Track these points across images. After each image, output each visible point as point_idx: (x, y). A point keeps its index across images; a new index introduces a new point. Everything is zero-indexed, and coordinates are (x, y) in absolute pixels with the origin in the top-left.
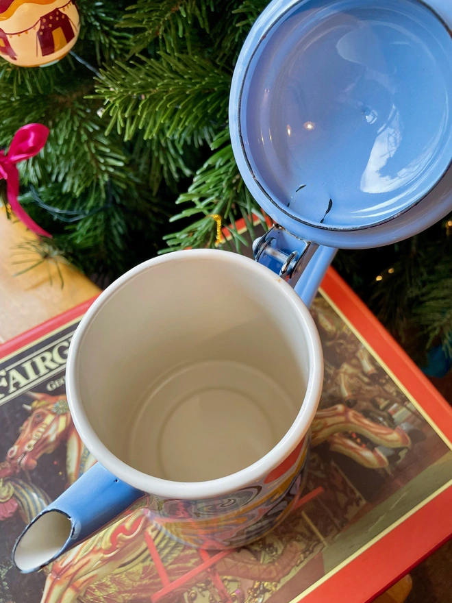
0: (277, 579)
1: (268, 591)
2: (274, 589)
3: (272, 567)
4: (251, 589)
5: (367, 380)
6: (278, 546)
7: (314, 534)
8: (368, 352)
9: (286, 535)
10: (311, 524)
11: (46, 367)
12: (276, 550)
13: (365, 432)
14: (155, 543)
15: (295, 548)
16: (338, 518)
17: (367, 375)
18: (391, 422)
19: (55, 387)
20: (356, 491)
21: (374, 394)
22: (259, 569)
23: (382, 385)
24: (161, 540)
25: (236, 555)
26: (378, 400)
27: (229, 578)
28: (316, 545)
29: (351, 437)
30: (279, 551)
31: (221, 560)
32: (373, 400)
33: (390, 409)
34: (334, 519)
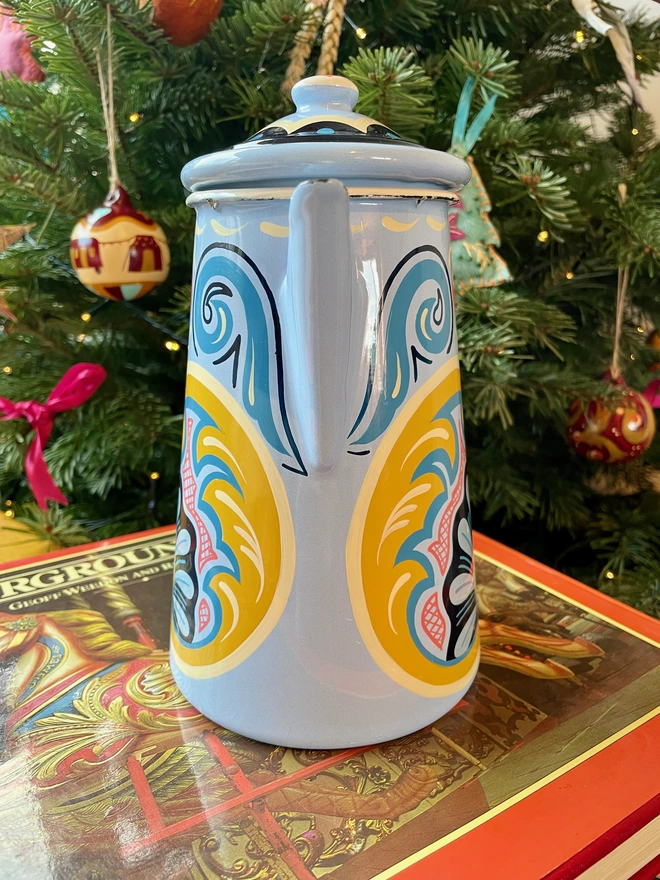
0: (392, 815)
1: (375, 832)
2: (386, 829)
3: (380, 799)
4: (338, 831)
5: (516, 598)
6: (391, 772)
7: (460, 755)
8: (511, 574)
9: (406, 757)
10: (452, 743)
11: (15, 590)
12: (388, 777)
13: (526, 644)
14: (147, 771)
15: (424, 774)
16: (502, 736)
17: (515, 593)
18: (566, 634)
19: (20, 606)
20: (525, 703)
21: (531, 609)
22: (353, 800)
23: (541, 601)
24: (160, 767)
25: (307, 783)
26: (538, 614)
27: (291, 815)
28: (465, 769)
29: (504, 649)
30: (394, 778)
31: (276, 790)
32: (530, 615)
33: (560, 622)
34: (493, 737)
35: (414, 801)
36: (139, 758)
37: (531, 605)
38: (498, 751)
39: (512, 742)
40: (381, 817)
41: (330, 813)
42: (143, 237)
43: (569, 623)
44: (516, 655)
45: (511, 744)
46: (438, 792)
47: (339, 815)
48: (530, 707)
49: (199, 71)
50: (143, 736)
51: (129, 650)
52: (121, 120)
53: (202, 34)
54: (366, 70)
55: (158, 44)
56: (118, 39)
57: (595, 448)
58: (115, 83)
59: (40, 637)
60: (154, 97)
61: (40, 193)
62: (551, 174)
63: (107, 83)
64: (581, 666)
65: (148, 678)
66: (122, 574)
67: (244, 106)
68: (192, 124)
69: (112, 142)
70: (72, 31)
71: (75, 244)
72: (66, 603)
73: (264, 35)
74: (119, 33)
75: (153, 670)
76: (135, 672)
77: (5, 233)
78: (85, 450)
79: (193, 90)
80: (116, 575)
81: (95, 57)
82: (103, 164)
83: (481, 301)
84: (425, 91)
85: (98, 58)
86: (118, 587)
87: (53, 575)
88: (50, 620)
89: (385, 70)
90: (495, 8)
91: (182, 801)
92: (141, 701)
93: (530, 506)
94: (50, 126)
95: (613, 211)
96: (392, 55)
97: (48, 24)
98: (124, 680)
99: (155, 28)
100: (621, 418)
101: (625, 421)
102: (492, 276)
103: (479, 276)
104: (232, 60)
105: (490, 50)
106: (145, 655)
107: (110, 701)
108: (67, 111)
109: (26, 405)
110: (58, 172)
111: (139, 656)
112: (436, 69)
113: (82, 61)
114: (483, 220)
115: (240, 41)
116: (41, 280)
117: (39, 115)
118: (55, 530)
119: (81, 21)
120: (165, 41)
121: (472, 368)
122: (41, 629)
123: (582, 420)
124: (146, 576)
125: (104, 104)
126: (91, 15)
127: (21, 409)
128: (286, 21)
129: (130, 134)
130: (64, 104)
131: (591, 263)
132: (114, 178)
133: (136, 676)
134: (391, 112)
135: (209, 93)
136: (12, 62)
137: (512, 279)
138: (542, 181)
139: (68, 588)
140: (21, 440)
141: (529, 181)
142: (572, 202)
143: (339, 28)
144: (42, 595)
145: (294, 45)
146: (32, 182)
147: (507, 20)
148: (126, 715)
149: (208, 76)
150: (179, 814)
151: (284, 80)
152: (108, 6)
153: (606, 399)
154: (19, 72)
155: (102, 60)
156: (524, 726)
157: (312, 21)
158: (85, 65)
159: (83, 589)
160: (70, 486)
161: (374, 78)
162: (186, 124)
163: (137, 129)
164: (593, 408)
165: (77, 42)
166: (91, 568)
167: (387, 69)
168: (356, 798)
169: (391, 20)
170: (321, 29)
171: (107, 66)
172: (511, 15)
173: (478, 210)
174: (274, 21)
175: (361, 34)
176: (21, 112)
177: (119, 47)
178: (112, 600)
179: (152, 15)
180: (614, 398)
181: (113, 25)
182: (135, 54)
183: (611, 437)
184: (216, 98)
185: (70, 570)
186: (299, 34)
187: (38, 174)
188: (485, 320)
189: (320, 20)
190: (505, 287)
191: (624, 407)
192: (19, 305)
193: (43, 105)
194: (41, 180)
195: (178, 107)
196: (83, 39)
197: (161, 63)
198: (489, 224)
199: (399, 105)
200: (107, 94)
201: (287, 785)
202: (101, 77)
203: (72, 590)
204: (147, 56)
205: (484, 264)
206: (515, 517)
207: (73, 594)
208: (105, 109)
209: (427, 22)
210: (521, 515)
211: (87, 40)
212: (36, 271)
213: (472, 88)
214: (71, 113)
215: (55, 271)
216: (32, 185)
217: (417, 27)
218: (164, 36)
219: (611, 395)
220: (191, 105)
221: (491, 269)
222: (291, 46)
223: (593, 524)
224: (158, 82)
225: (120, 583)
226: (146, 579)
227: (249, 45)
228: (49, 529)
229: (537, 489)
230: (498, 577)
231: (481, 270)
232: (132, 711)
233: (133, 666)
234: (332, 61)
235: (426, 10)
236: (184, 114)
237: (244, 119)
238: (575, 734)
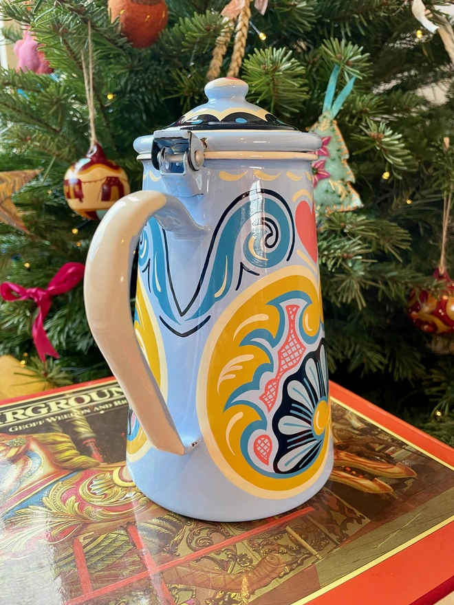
0: (251, 589)
2: (244, 600)
4: (210, 600)
5: (357, 432)
6: (254, 558)
7: (304, 548)
8: (356, 415)
9: (266, 547)
10: (299, 539)
11: (14, 418)
12: (251, 561)
13: (361, 467)
14: (85, 550)
15: (277, 560)
16: (336, 534)
17: (357, 429)
18: (390, 460)
19: (17, 429)
20: (356, 511)
21: (367, 441)
22: (225, 578)
23: (375, 435)
24: (95, 548)
25: (193, 564)
26: (372, 445)
27: (180, 586)
28: (306, 558)
29: (345, 470)
30: (255, 563)
31: (172, 568)
32: (367, 446)
33: (387, 452)
34: (329, 535)
35: (267, 580)
36: (81, 541)
37: (368, 438)
38: (332, 546)
39: (343, 539)
40: (242, 591)
41: (207, 587)
42: (111, 178)
43: (393, 452)
44: (352, 474)
45: (341, 541)
46: (285, 574)
47: (213, 588)
48: (359, 514)
49: (152, 65)
50: (86, 525)
51: (84, 463)
52: (99, 97)
53: (154, 40)
54: (260, 63)
55: (125, 48)
56: (96, 43)
57: (427, 323)
58: (94, 74)
59: (27, 451)
60: (122, 83)
61: (44, 147)
62: (391, 132)
63: (88, 74)
65: (95, 483)
66: (86, 408)
67: (181, 88)
68: (147, 100)
69: (92, 115)
70: (64, 41)
71: (67, 183)
72: (48, 427)
73: (194, 40)
74: (96, 39)
75: (98, 478)
76: (86, 479)
77: (23, 175)
78: (75, 320)
79: (148, 78)
80: (82, 409)
81: (80, 57)
82: (87, 127)
83: (341, 221)
84: (300, 76)
85: (83, 58)
86: (83, 417)
87: (41, 408)
88: (35, 440)
89: (272, 63)
90: (357, 16)
91: (106, 573)
92: (88, 499)
93: (381, 363)
94: (52, 104)
95: (439, 157)
96: (278, 53)
97: (50, 36)
98: (78, 483)
99: (123, 37)
100: (446, 302)
101: (448, 304)
102: (349, 204)
103: (340, 203)
104: (174, 57)
105: (350, 46)
106: (95, 466)
107: (67, 499)
108: (64, 92)
109: (34, 290)
110: (61, 133)
111: (91, 467)
112: (316, 59)
113: (72, 59)
114: (343, 164)
115: (179, 44)
116: (46, 205)
117: (44, 96)
118: (50, 375)
119: (71, 33)
120: (129, 45)
121: (332, 269)
122: (28, 446)
123: (417, 304)
124: (103, 409)
125: (87, 88)
126: (77, 29)
127: (30, 293)
128: (208, 30)
129: (108, 108)
130: (62, 89)
131: (424, 192)
132: (93, 139)
133: (87, 481)
134: (279, 91)
135: (158, 79)
136: (32, 60)
137: (363, 206)
138: (385, 137)
139: (49, 417)
140: (28, 314)
141: (376, 137)
142: (407, 151)
143: (246, 34)
144: (32, 422)
145: (215, 46)
146: (39, 142)
147: (366, 24)
148: (76, 509)
149: (159, 68)
150: (102, 582)
151: (208, 69)
152: (89, 23)
153: (433, 289)
154: (35, 68)
155: (85, 59)
156: (353, 528)
157: (227, 30)
158: (75, 62)
159: (59, 418)
160: (64, 344)
161: (264, 69)
162: (143, 100)
163: (113, 104)
164: (425, 296)
165: (68, 47)
166: (67, 404)
167: (273, 62)
168: (227, 576)
169: (285, 26)
170: (234, 33)
171: (89, 63)
172: (368, 21)
173: (340, 157)
174: (200, 30)
175: (262, 37)
176: (36, 94)
177: (97, 50)
178: (78, 426)
179: (120, 28)
180: (438, 289)
181: (93, 35)
182: (109, 54)
183: (438, 316)
184: (164, 83)
185: (53, 405)
186: (219, 38)
187: (41, 137)
188: (345, 234)
189: (232, 28)
190: (357, 211)
191: (448, 295)
192: (31, 223)
193: (48, 90)
194: (45, 141)
195: (138, 89)
196: (71, 46)
197: (127, 60)
198: (348, 167)
199: (284, 86)
200: (89, 82)
201: (179, 565)
202: (84, 70)
203: (52, 418)
204: (119, 55)
205: (344, 195)
206: (370, 370)
207: (53, 421)
208: (87, 92)
209: (309, 27)
210: (374, 370)
211: (76, 45)
212: (43, 201)
213: (338, 73)
214: (66, 95)
215: (56, 200)
216: (38, 144)
217: (302, 31)
218: (128, 42)
219: (436, 287)
220: (146, 88)
221: (348, 198)
222: (213, 46)
223: (428, 377)
224: (125, 73)
225: (84, 414)
226: (102, 412)
227: (184, 47)
228: (46, 374)
229: (387, 352)
230: (346, 417)
231: (341, 199)
232: (81, 507)
233: (85, 474)
234: (241, 56)
235: (309, 19)
236: (142, 93)
237: (181, 96)
238: (389, 535)
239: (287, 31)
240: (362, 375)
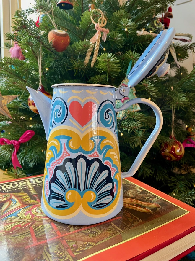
0: (97, 241)
1: (92, 245)
2: (95, 245)
3: (94, 238)
4: (82, 245)
5: (139, 193)
6: (98, 232)
7: (117, 229)
8: (139, 187)
9: (103, 229)
10: (116, 226)
11: (5, 188)
12: (97, 233)
13: (140, 204)
14: (34, 230)
15: (107, 233)
16: (129, 225)
17: (139, 192)
18: (151, 202)
19: (6, 191)
20: (137, 218)
21: (143, 196)
22: (87, 238)
23: (146, 194)
24: (38, 229)
25: (76, 234)
26: (144, 197)
27: (70, 241)
28: (118, 232)
29: (134, 205)
30: (99, 233)
31: (68, 235)
32: (143, 197)
33: (150, 199)
34: (127, 225)
35: (103, 239)
36: (33, 227)
38: (128, 228)
40: (94, 242)
41: (81, 241)
43: (152, 199)
44: (137, 206)
45: (131, 227)
46: (110, 237)
47: (83, 241)
48: (138, 219)
49: (64, 58)
50: (34, 222)
51: (33, 203)
52: (43, 69)
53: (65, 49)
54: (103, 58)
55: (54, 51)
56: (43, 50)
57: (168, 156)
58: (42, 60)
59: (10, 199)
60: (52, 64)
61: (21, 87)
62: (151, 83)
63: (40, 60)
64: (154, 209)
65: (38, 209)
66: (34, 185)
67: (74, 66)
68: (61, 71)
69: (40, 75)
70: (31, 48)
71: (29, 100)
72: (19, 191)
73: (79, 50)
74: (44, 48)
75: (39, 207)
76: (34, 208)
77: (12, 97)
78: (28, 155)
79: (62, 63)
80: (32, 185)
81: (37, 54)
82: (38, 80)
83: (133, 115)
84: (118, 63)
85: (38, 54)
86: (33, 188)
87: (16, 184)
88: (14, 195)
89: (107, 58)
90: (139, 43)
91: (42, 237)
92: (35, 214)
93: (151, 173)
94: (25, 71)
95: (169, 93)
96: (110, 55)
97: (26, 46)
98: (31, 209)
99: (53, 48)
100: (175, 148)
101: (175, 149)
102: (136, 109)
103: (133, 109)
104: (71, 55)
105: (136, 54)
106: (37, 204)
107: (27, 214)
108: (30, 67)
109: (13, 141)
110: (27, 82)
111: (36, 204)
112: (124, 58)
113: (34, 55)
114: (134, 95)
115: (74, 51)
116: (20, 109)
117: (23, 68)
118: (18, 175)
119: (34, 46)
120: (55, 51)
121: (129, 132)
122: (11, 197)
123: (164, 149)
124: (40, 185)
125: (39, 65)
126: (37, 44)
127: (11, 142)
128: (85, 46)
129: (46, 73)
130: (29, 65)
131: (165, 107)
132: (40, 83)
133: (35, 208)
134: (110, 68)
135: (66, 63)
136: (17, 55)
137: (141, 109)
138: (149, 85)
139: (19, 188)
140: (11, 150)
141: (145, 85)
142: (157, 91)
143: (98, 48)
144: (12, 189)
145: (87, 52)
146: (20, 84)
147: (142, 46)
148: (31, 217)
149: (66, 59)
150: (41, 240)
151: (84, 60)
152: (41, 42)
153: (169, 142)
154: (18, 58)
155: (39, 55)
156: (136, 223)
157: (92, 47)
158: (35, 56)
159: (23, 188)
161: (105, 60)
162: (60, 71)
163: (48, 72)
164: (166, 145)
165: (33, 51)
166: (26, 183)
167: (108, 58)
168: (88, 238)
169: (113, 46)
170: (94, 48)
171: (40, 57)
172: (143, 45)
173: (132, 92)
174: (82, 46)
175: (104, 49)
176: (18, 67)
177: (43, 52)
178: (30, 191)
179: (52, 44)
180: (171, 142)
181: (42, 47)
182: (48, 54)
183: (172, 153)
184: (68, 65)
185: (21, 184)
186: (88, 49)
187: (21, 82)
188: (134, 120)
189: (94, 46)
190: (139, 112)
191: (175, 145)
192: (14, 115)
193: (24, 66)
194: (22, 84)
195: (58, 67)
196: (34, 50)
197: (54, 56)
198: (135, 96)
199: (112, 67)
200: (40, 63)
201: (71, 234)
202: (38, 59)
203: (20, 188)
204: (51, 54)
205: (134, 106)
206: (147, 176)
207: (20, 189)
208: (39, 67)
209: (122, 47)
210: (148, 176)
211: (35, 50)
212: (19, 107)
213: (132, 63)
214: (31, 68)
215: (24, 107)
216: (19, 85)
217: (119, 48)
218: (55, 49)
219: (170, 141)
220: (61, 66)
221: (136, 107)
222: (86, 52)
223: (170, 179)
224: (53, 61)
225: (33, 187)
226: (40, 186)
227: (76, 52)
228: (16, 174)
229: (154, 169)
230: (135, 188)
231: (133, 107)
232: (32, 217)
233: (34, 206)
234: (96, 56)
235: (121, 44)
236: (59, 68)
237: (74, 69)
238: (149, 225)
239: (114, 48)
240: (144, 178)
